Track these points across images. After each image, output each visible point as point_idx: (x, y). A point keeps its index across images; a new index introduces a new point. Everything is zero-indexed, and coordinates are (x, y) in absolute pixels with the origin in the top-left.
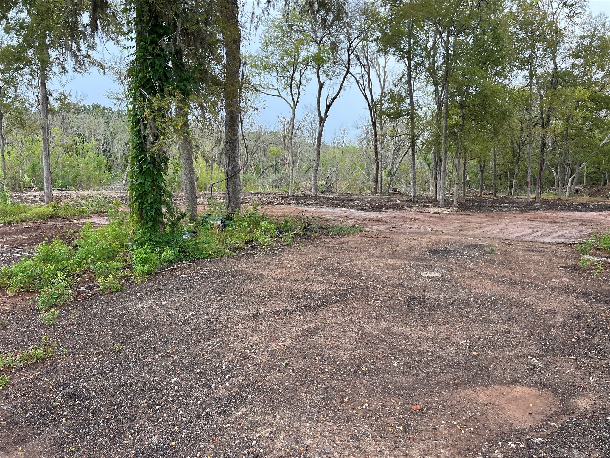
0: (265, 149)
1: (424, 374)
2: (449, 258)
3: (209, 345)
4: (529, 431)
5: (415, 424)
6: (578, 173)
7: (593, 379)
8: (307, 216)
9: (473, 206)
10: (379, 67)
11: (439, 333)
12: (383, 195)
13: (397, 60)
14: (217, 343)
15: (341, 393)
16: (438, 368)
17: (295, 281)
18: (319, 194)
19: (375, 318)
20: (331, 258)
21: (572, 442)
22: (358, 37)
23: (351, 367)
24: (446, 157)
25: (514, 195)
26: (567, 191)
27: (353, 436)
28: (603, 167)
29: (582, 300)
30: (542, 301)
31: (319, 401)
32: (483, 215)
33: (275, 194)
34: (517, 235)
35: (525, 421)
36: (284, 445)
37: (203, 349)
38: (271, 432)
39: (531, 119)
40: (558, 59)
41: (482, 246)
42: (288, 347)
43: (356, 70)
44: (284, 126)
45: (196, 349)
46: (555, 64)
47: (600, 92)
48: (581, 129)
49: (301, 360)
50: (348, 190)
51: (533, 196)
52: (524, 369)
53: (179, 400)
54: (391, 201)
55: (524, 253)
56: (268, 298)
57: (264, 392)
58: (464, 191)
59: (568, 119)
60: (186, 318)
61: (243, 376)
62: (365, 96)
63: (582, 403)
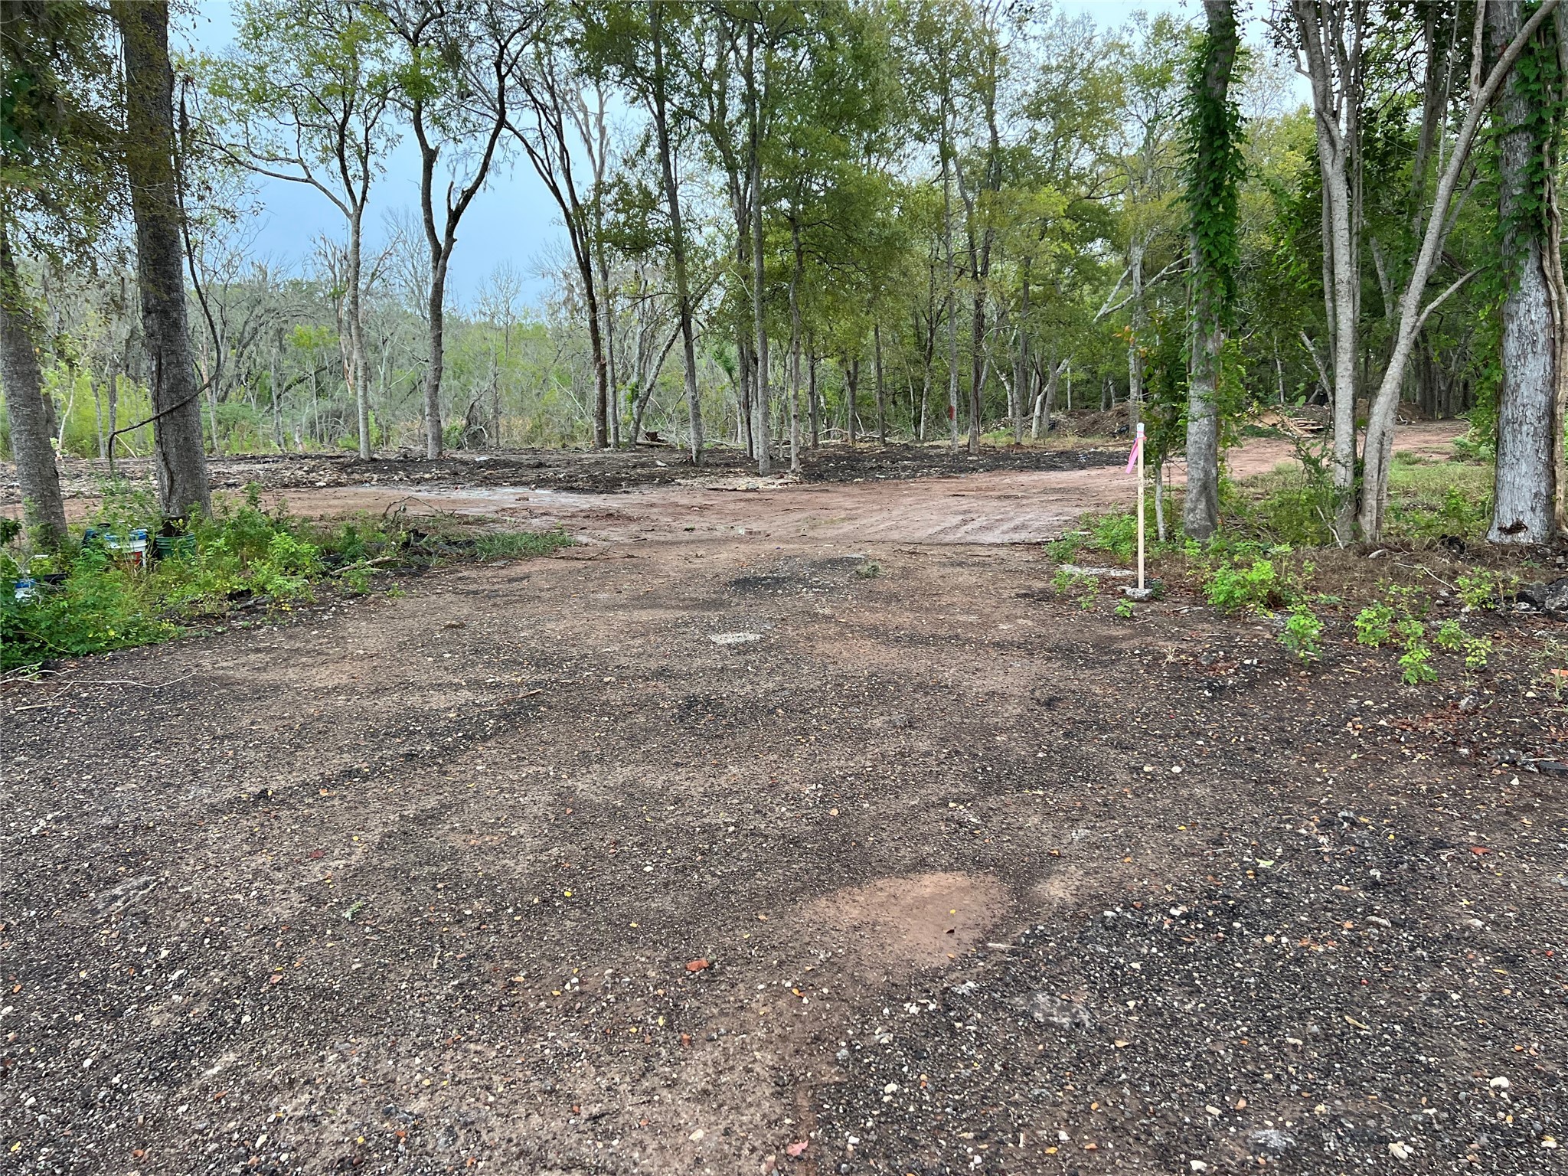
0: (280, 331)
1: (717, 881)
2: (778, 595)
3: (115, 898)
4: (950, 969)
5: (697, 1004)
6: (1054, 383)
7: (1079, 833)
8: (415, 513)
9: (836, 468)
10: (586, 115)
11: (754, 777)
12: (624, 451)
13: (628, 98)
14: (139, 888)
15: (507, 964)
16: (751, 859)
17: (377, 691)
18: (451, 453)
19: (600, 761)
20: (483, 620)
21: (1034, 978)
22: (520, 29)
23: (535, 894)
24: (765, 353)
25: (925, 440)
26: (1034, 426)
27: (540, 1066)
28: (1102, 369)
29: (1059, 663)
30: (978, 674)
31: (447, 996)
32: (856, 490)
33: (319, 457)
34: (930, 531)
35: (941, 950)
36: (351, 1127)
37: (95, 912)
38: (312, 1102)
39: (950, 257)
40: (999, 120)
41: (852, 562)
42: (361, 869)
43: (524, 118)
44: (332, 268)
45: (75, 916)
46: (993, 128)
47: (1088, 197)
48: (1054, 283)
49: (396, 897)
50: (530, 440)
51: (964, 440)
52: (940, 833)
53: (21, 1068)
54: (643, 465)
55: (943, 571)
56: (299, 746)
57: (287, 997)
58: (815, 433)
59: (1028, 260)
60: (34, 831)
61: (224, 967)
62: (555, 189)
63: (1056, 889)
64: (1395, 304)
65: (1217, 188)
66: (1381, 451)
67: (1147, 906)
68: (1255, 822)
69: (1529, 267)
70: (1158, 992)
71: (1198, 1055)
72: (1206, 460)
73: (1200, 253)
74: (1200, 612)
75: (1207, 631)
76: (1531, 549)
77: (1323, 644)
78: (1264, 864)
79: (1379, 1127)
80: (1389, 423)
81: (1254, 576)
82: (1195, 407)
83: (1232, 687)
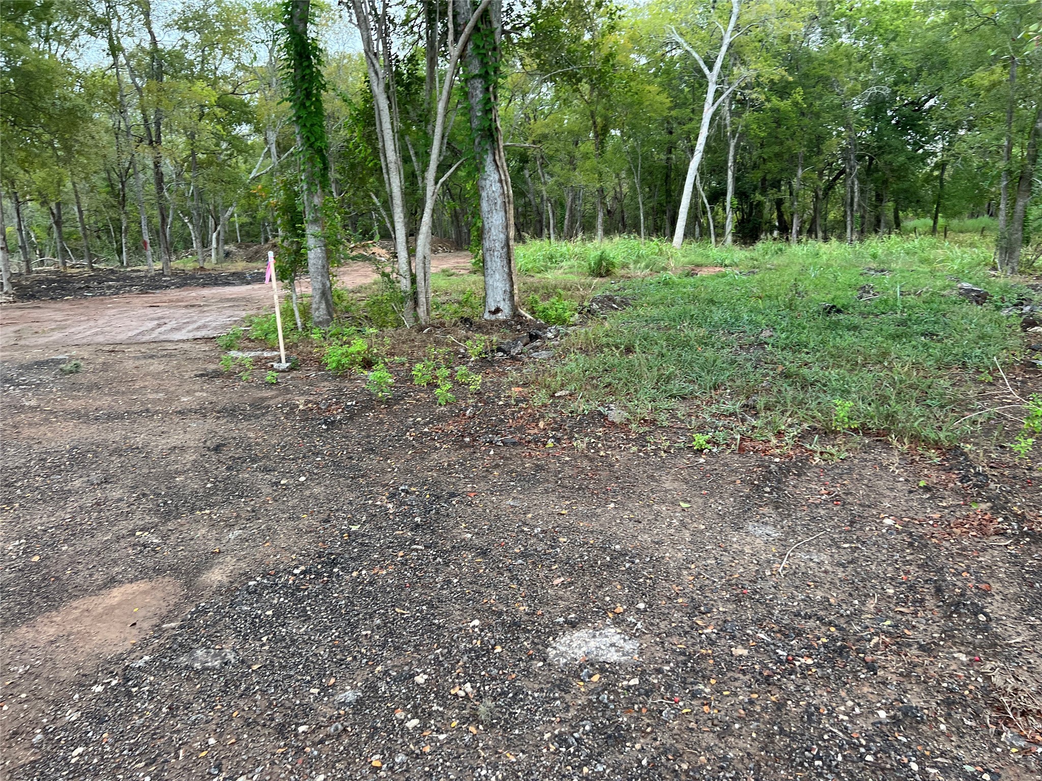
4: (131, 652)
6: (225, 224)
7: (235, 534)
9: (47, 289)
21: (196, 640)
25: (128, 266)
26: (213, 254)
29: (225, 420)
30: (164, 436)
32: (66, 306)
34: (130, 334)
35: (125, 639)
39: (129, 128)
40: (156, 28)
41: (58, 362)
46: (151, 33)
47: (233, 93)
48: (215, 153)
51: (159, 266)
52: (128, 555)
55: (137, 363)
58: (28, 262)
59: (192, 136)
63: (216, 576)
64: (423, 178)
65: (308, 95)
66: (424, 268)
67: (278, 572)
68: (351, 503)
69: (489, 159)
70: (283, 626)
71: (307, 659)
72: (322, 276)
73: (302, 138)
74: (323, 375)
75: (326, 387)
76: (505, 322)
77: (395, 387)
78: (354, 528)
79: (410, 670)
80: (428, 252)
81: (352, 349)
82: (311, 242)
83: (340, 421)
